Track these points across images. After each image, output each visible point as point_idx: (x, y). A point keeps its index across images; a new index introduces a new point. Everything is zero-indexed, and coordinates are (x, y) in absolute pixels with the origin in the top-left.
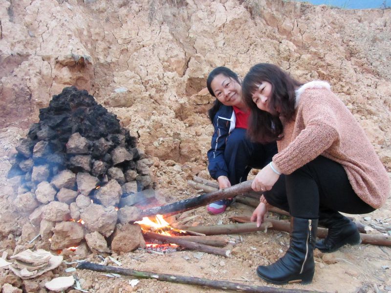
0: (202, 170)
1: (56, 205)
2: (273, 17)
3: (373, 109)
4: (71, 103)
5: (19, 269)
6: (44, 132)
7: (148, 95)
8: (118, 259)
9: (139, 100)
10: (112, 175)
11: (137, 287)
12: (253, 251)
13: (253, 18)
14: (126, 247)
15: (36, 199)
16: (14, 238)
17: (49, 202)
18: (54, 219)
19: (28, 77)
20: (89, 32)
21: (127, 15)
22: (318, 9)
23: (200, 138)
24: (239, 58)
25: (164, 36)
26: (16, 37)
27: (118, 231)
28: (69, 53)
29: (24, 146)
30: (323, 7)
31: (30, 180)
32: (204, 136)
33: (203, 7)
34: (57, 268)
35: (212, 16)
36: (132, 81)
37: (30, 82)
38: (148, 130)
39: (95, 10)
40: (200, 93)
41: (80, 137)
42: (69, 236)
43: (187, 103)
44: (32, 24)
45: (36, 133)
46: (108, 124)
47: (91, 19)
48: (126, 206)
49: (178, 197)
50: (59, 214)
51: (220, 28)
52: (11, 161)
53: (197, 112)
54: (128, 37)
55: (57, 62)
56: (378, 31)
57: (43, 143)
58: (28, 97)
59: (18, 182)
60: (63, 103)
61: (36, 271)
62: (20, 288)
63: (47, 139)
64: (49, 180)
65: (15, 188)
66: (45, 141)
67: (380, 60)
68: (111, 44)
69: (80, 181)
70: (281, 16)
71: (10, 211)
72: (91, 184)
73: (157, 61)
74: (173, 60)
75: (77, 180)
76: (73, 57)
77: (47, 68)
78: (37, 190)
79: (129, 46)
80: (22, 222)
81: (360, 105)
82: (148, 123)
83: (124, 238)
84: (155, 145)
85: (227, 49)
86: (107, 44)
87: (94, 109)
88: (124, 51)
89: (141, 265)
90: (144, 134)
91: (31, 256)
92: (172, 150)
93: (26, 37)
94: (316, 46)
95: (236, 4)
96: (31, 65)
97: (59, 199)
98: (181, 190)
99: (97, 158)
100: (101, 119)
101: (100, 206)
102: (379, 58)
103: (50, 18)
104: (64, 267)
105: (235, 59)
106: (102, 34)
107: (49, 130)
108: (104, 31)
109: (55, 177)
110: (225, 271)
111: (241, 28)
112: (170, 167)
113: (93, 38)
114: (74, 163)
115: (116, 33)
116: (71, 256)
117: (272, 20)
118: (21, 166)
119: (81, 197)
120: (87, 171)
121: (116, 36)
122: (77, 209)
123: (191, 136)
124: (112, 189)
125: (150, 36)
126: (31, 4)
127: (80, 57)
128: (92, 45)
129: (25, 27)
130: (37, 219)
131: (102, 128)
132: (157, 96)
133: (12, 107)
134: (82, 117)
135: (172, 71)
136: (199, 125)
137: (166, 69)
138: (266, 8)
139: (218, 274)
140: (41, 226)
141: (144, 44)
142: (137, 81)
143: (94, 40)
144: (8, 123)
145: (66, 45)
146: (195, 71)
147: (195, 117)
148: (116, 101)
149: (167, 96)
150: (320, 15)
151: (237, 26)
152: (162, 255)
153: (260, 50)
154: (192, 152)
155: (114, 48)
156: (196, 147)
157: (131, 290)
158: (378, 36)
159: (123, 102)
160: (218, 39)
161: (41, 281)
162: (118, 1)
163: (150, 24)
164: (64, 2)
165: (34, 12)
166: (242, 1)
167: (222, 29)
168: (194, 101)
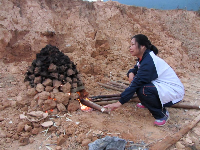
0: (102, 78)
1: (45, 93)
2: (131, 14)
3: (172, 52)
4: (50, 51)
5: (31, 119)
6: (39, 63)
7: (79, 48)
8: (70, 114)
9: (76, 49)
10: (67, 80)
11: (79, 125)
12: (124, 110)
13: (123, 15)
14: (74, 109)
15: (36, 91)
16: (27, 106)
17: (42, 92)
18: (44, 98)
19: (30, 40)
20: (54, 21)
21: (70, 14)
22: (150, 10)
23: (101, 65)
24: (117, 32)
25: (86, 23)
26: (24, 23)
27: (70, 103)
28: (46, 30)
29: (31, 69)
30: (152, 10)
31: (33, 83)
32: (103, 64)
33: (102, 10)
34: (46, 118)
35: (106, 14)
36: (73, 42)
37: (30, 42)
38: (80, 62)
39: (56, 11)
40: (101, 47)
41: (54, 65)
42: (50, 105)
43: (96, 50)
44: (30, 18)
45: (35, 64)
46: (65, 60)
47: (55, 16)
48: (73, 93)
49: (93, 89)
50: (46, 96)
51: (109, 19)
52: (25, 75)
53: (100, 54)
54: (70, 23)
55: (41, 34)
56: (175, 19)
57: (38, 68)
58: (30, 48)
59: (28, 84)
60: (46, 51)
61: (38, 119)
62: (31, 126)
63: (40, 66)
64: (41, 83)
65: (27, 86)
66: (39, 67)
67: (175, 32)
68: (64, 26)
69: (54, 83)
70: (134, 14)
71: (25, 96)
72: (59, 84)
73: (83, 33)
74: (89, 33)
75: (53, 83)
76: (48, 32)
77: (37, 36)
78: (37, 87)
79: (71, 27)
80: (31, 100)
81: (167, 50)
82: (80, 59)
83: (73, 105)
84: (83, 68)
85: (112, 28)
86: (62, 26)
87: (59, 54)
88: (69, 29)
89: (80, 116)
90: (79, 64)
91: (35, 113)
92: (90, 70)
93: (28, 23)
94: (149, 26)
95: (115, 9)
96: (30, 35)
97: (46, 90)
98: (95, 86)
99: (61, 74)
100: (62, 58)
101: (63, 93)
102: (175, 31)
103: (38, 15)
104: (49, 117)
105: (115, 32)
106: (60, 22)
107: (41, 62)
108: (60, 21)
109: (44, 81)
110: (113, 118)
111: (118, 19)
112: (90, 77)
114: (51, 76)
116: (51, 113)
117: (131, 15)
118: (30, 77)
119: (55, 89)
120: (57, 79)
121: (66, 22)
122: (53, 94)
123: (97, 64)
124: (67, 86)
125: (80, 23)
126: (29, 9)
127: (51, 32)
128: (55, 27)
129: (27, 19)
130: (37, 99)
131: (62, 61)
132: (83, 48)
133: (23, 53)
134: (54, 57)
135: (89, 37)
136: (101, 59)
137: (87, 36)
138: (128, 10)
139: (111, 119)
140: (39, 101)
141: (78, 26)
142: (75, 41)
143: (56, 25)
144: (22, 60)
145: (45, 27)
146: (99, 37)
147: (99, 57)
148: (67, 50)
149: (87, 48)
150: (151, 13)
151: (116, 18)
152: (88, 112)
153: (126, 28)
154: (98, 71)
155: (65, 28)
156: (100, 69)
157: (76, 126)
158: (175, 21)
159: (69, 50)
160: (108, 24)
161: (40, 123)
162: (66, 8)
163: (80, 17)
164: (43, 8)
165: (31, 12)
166: (118, 7)
167: (110, 19)
168: (99, 50)
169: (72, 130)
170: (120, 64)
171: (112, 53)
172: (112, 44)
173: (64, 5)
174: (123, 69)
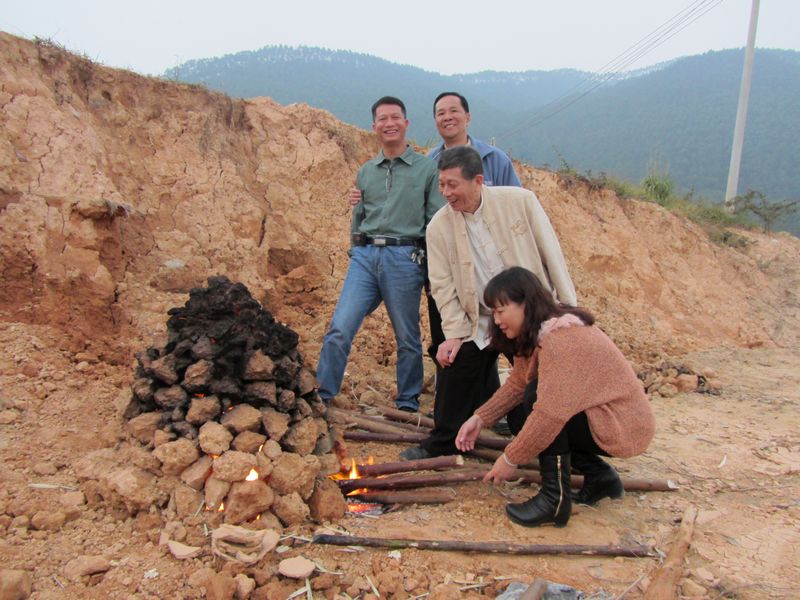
5: (233, 554)
6: (203, 346)
13: (348, 162)
15: (199, 448)
16: (160, 511)
17: (224, 452)
19: (27, 234)
21: (162, 136)
24: (336, 222)
25: (230, 179)
28: (97, 198)
29: (167, 367)
31: (182, 419)
33: (278, 136)
35: (292, 153)
37: (31, 242)
39: (109, 120)
40: (290, 275)
41: (264, 357)
42: (256, 502)
43: (274, 288)
44: (19, 138)
45: (186, 347)
48: (324, 454)
51: (304, 173)
53: (287, 304)
54: (170, 175)
55: (73, 211)
57: (205, 365)
61: (254, 554)
63: (210, 358)
66: (207, 360)
68: (142, 183)
69: (268, 421)
72: (283, 425)
73: (222, 219)
74: (245, 219)
76: (107, 205)
77: (56, 220)
78: (201, 436)
79: (173, 189)
80: (169, 486)
85: (317, 206)
86: (137, 181)
88: (166, 197)
93: (13, 160)
95: (323, 137)
96: (26, 211)
97: (238, 447)
99: (284, 386)
101: (296, 455)
103: (52, 131)
105: (329, 222)
106: (128, 165)
107: (211, 344)
108: (129, 160)
111: (335, 175)
113: (114, 170)
114: (256, 394)
115: (149, 165)
119: (271, 443)
120: (272, 405)
121: (149, 170)
125: (206, 177)
126: (12, 100)
127: (117, 206)
129: (9, 143)
130: (199, 480)
135: (245, 236)
137: (237, 232)
141: (199, 189)
142: (195, 249)
143: (115, 174)
145: (90, 183)
146: (275, 238)
147: (287, 312)
148: (170, 282)
151: (329, 171)
155: (149, 190)
159: (180, 283)
160: (301, 189)
162: (144, 110)
163: (203, 155)
164: (65, 103)
165: (21, 116)
166: (332, 134)
167: (307, 173)
168: (285, 287)
169: (394, 579)
170: (365, 343)
171: (332, 302)
172: (326, 267)
173: (137, 100)
174: (380, 363)
